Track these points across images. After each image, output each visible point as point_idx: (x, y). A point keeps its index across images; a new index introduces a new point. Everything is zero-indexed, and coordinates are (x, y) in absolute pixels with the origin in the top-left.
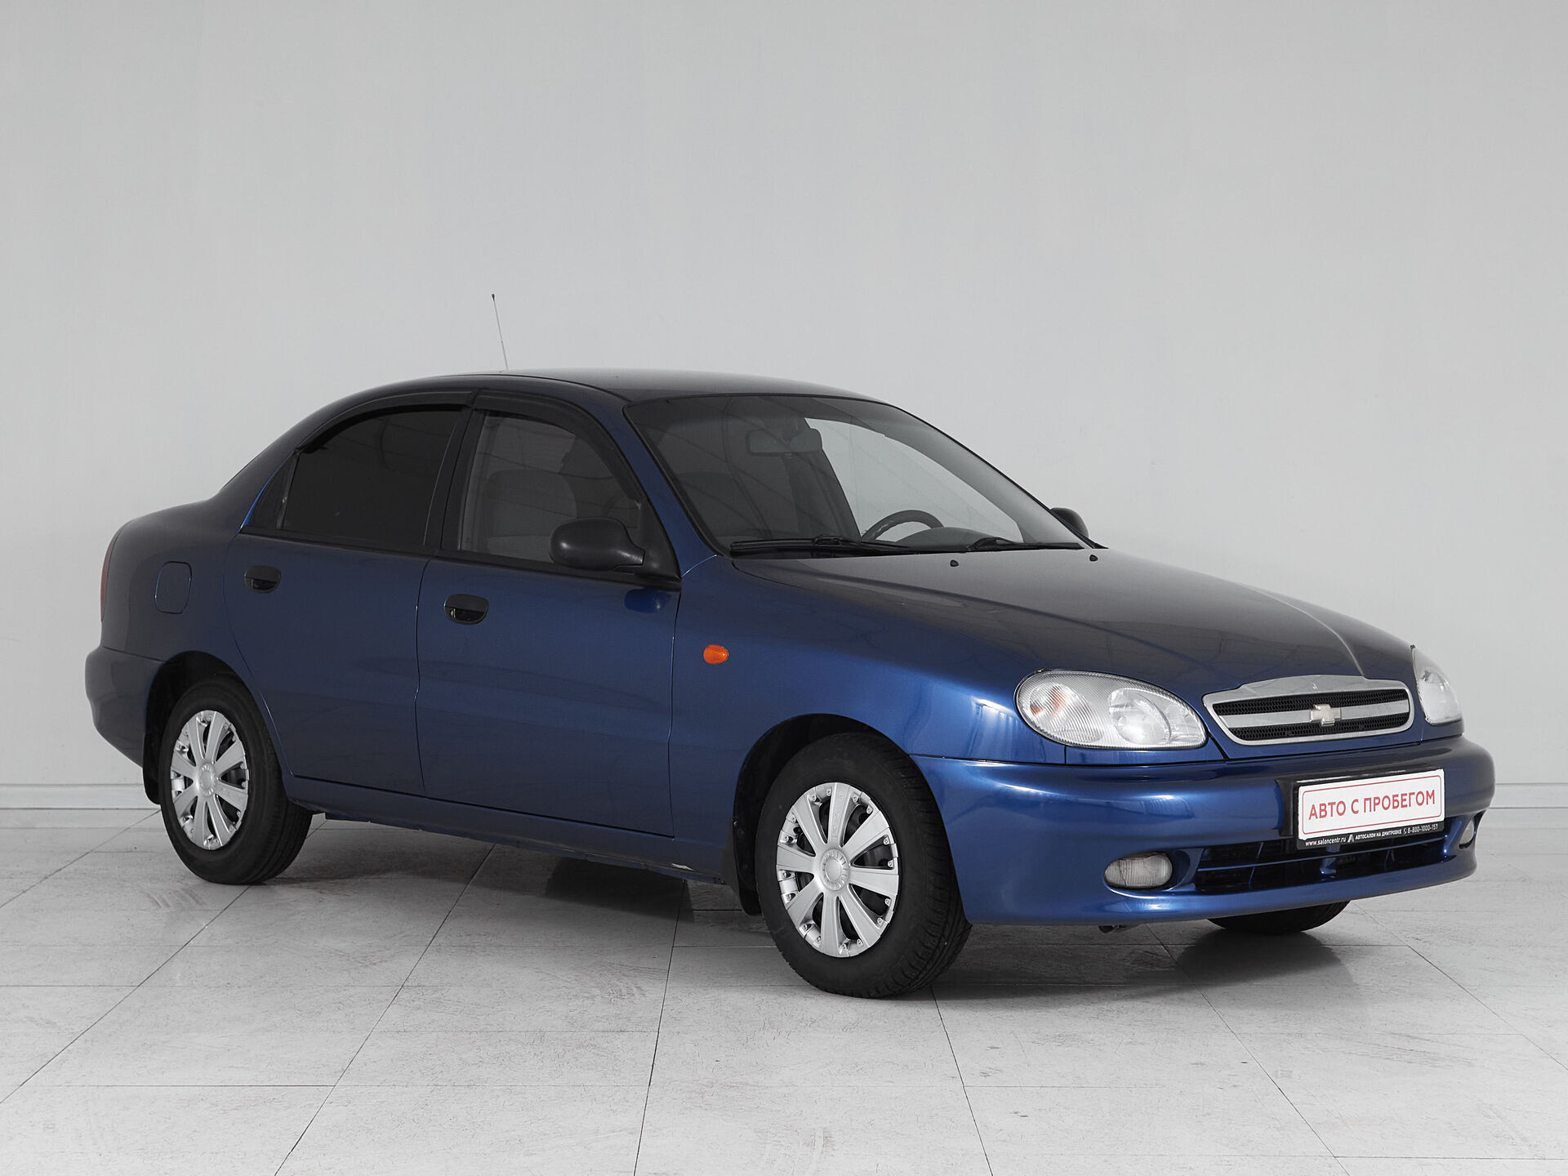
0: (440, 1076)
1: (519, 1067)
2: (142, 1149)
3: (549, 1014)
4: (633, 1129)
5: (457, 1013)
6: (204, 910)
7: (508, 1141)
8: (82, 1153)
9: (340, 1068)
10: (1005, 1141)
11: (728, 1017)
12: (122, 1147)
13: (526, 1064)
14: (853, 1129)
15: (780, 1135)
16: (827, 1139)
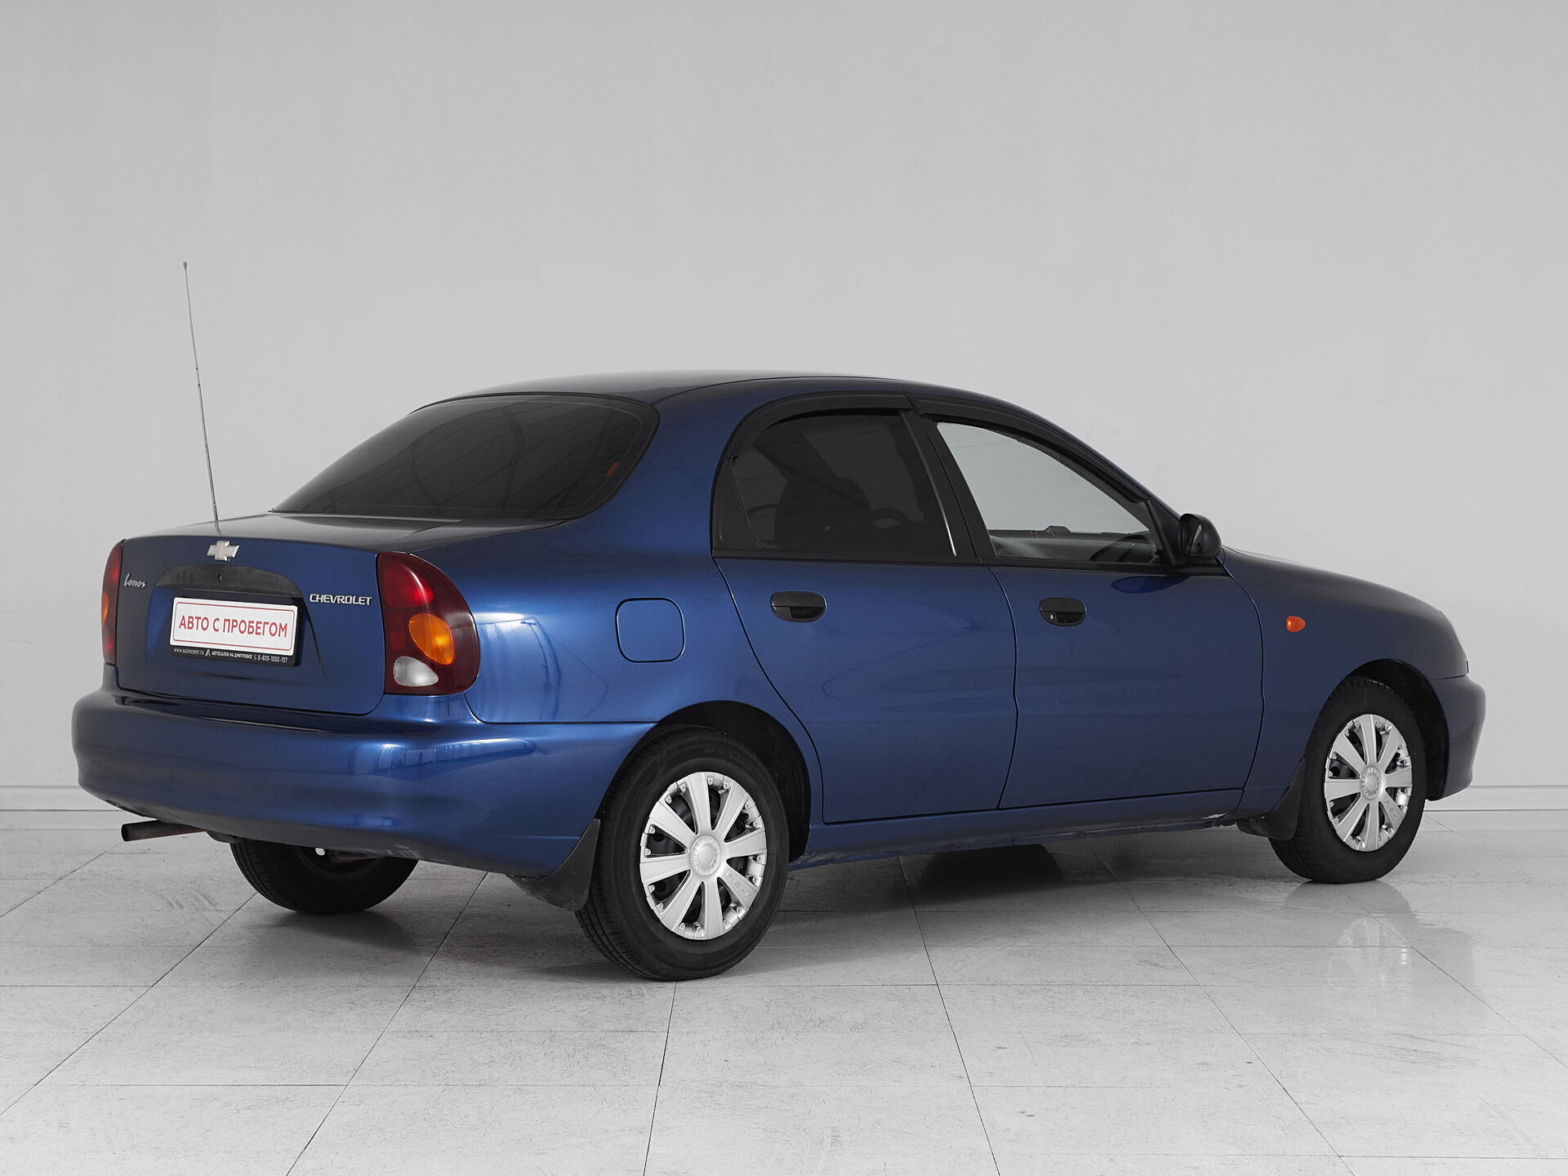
0: (451, 1075)
1: (529, 1066)
2: (156, 1148)
3: (560, 1014)
4: (642, 1128)
5: (468, 1013)
6: (218, 911)
7: (518, 1140)
8: (96, 1151)
9: (352, 1068)
10: (1012, 1140)
11: (736, 1017)
12: (135, 1146)
13: (536, 1063)
14: (861, 1129)
15: (788, 1134)
16: (836, 1140)
